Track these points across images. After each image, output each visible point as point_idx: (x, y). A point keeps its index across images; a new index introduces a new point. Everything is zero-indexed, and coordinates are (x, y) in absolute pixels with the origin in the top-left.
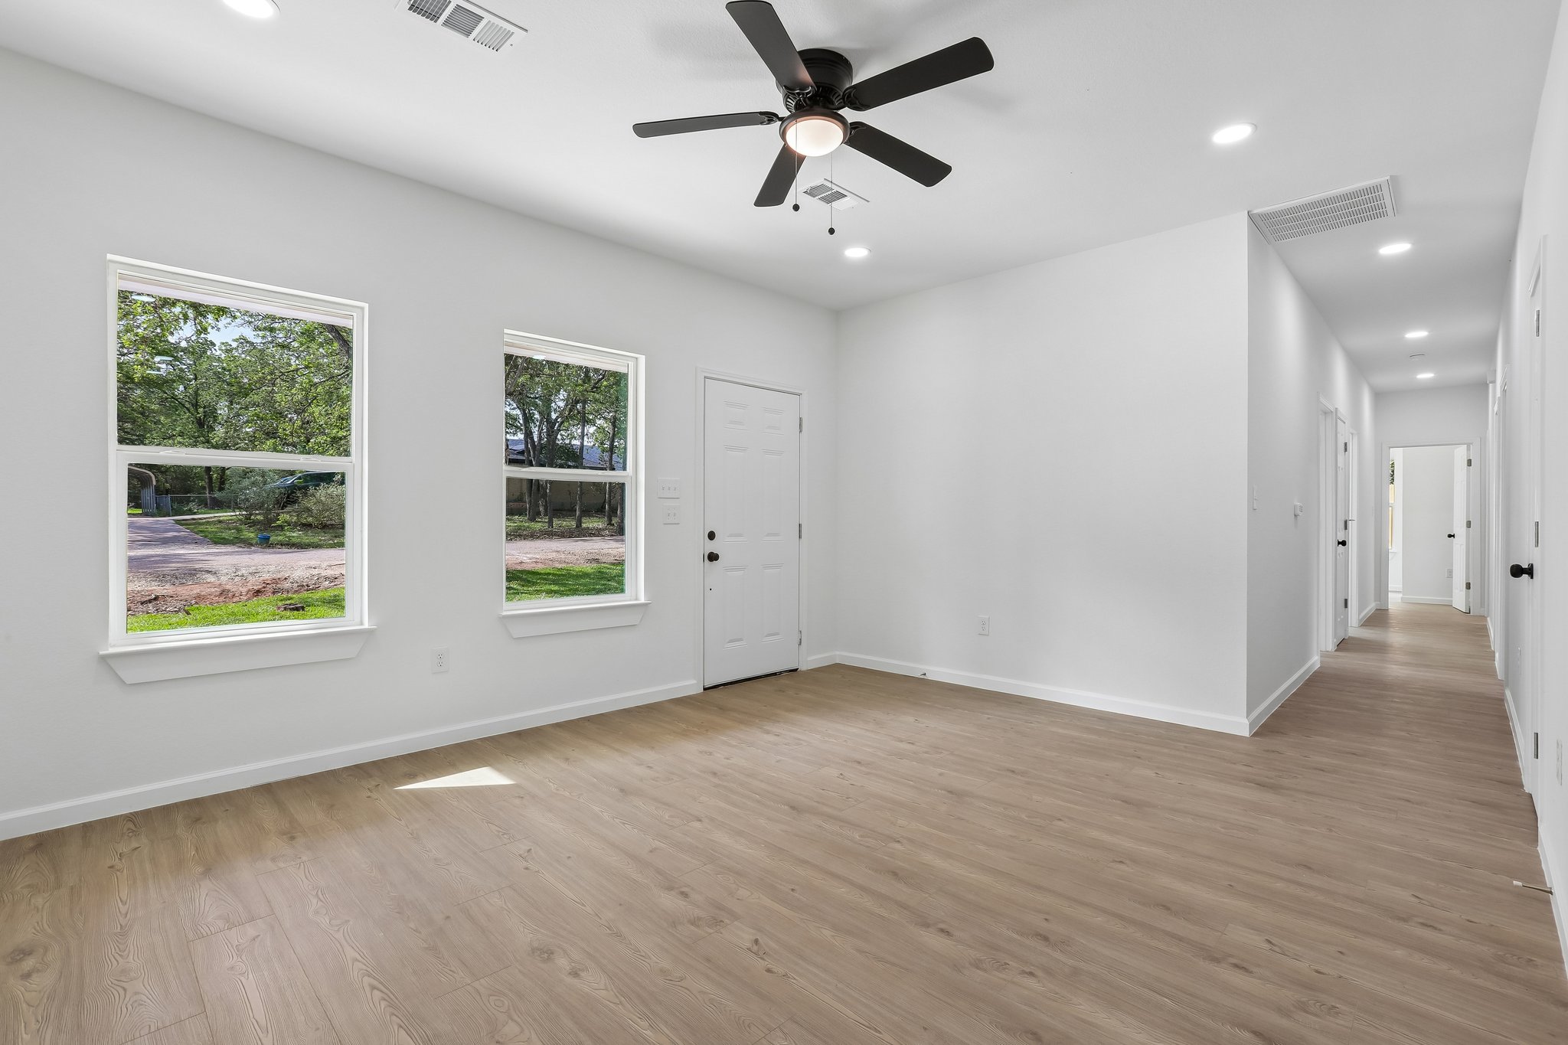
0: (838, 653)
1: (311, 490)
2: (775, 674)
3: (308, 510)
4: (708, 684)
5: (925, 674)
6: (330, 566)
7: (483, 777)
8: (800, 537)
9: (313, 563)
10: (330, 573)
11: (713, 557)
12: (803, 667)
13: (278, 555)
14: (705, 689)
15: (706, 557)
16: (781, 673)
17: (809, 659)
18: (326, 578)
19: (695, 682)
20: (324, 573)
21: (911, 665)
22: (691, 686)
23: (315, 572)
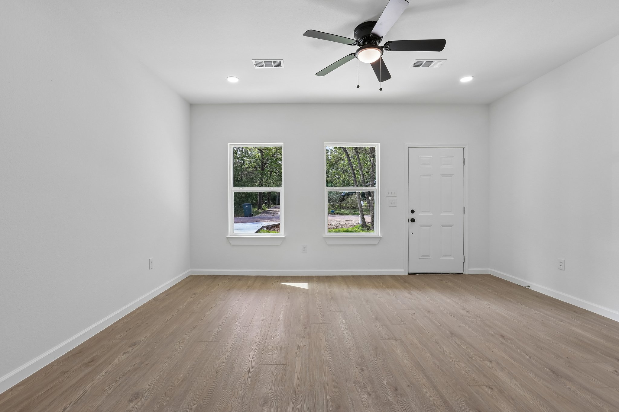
0: (489, 269)
1: (350, 196)
2: (448, 273)
3: (348, 202)
4: (410, 272)
5: (529, 286)
6: (344, 221)
7: (304, 286)
8: (464, 213)
9: (339, 220)
10: (343, 223)
11: (413, 220)
12: (466, 273)
13: (332, 217)
14: (409, 274)
15: (410, 220)
16: (452, 273)
17: (469, 270)
18: (341, 225)
19: (403, 270)
20: (341, 223)
21: (523, 280)
22: (402, 271)
23: (339, 223)
